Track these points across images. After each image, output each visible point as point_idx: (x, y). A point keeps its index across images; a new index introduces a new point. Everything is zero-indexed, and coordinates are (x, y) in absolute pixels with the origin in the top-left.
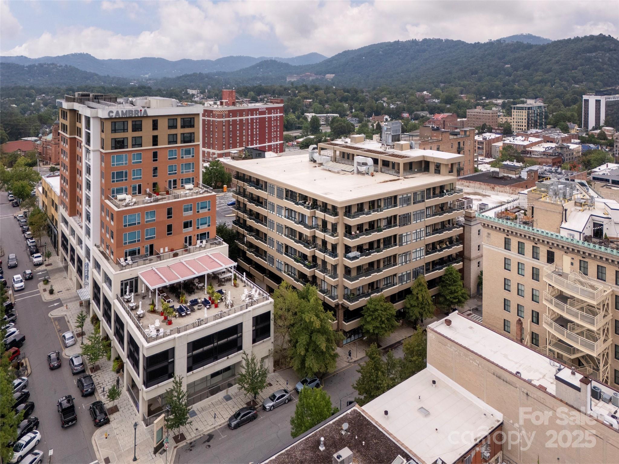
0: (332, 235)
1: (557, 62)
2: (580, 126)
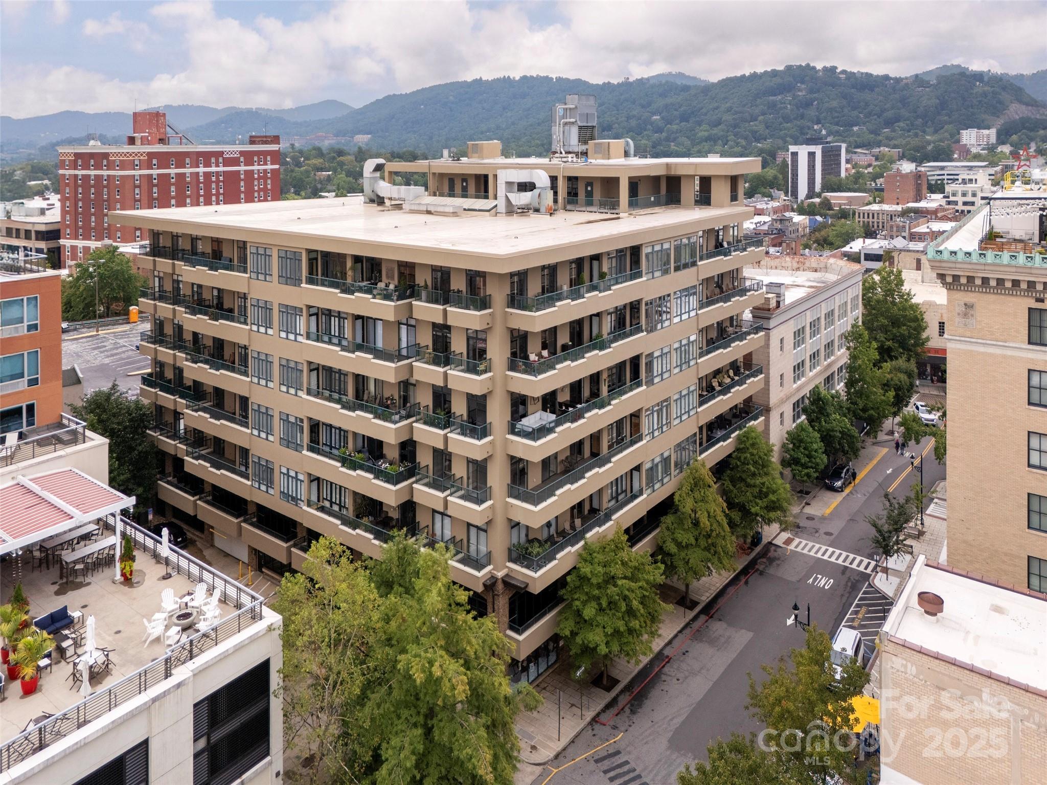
2: (786, 194)
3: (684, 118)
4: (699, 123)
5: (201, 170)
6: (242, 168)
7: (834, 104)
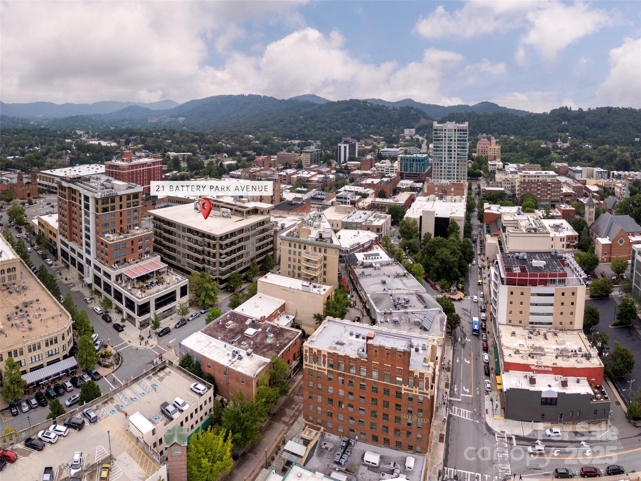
0: (213, 249)
1: (328, 116)
2: (337, 161)
3: (312, 118)
4: (317, 121)
5: (142, 169)
6: (152, 167)
7: (366, 116)
